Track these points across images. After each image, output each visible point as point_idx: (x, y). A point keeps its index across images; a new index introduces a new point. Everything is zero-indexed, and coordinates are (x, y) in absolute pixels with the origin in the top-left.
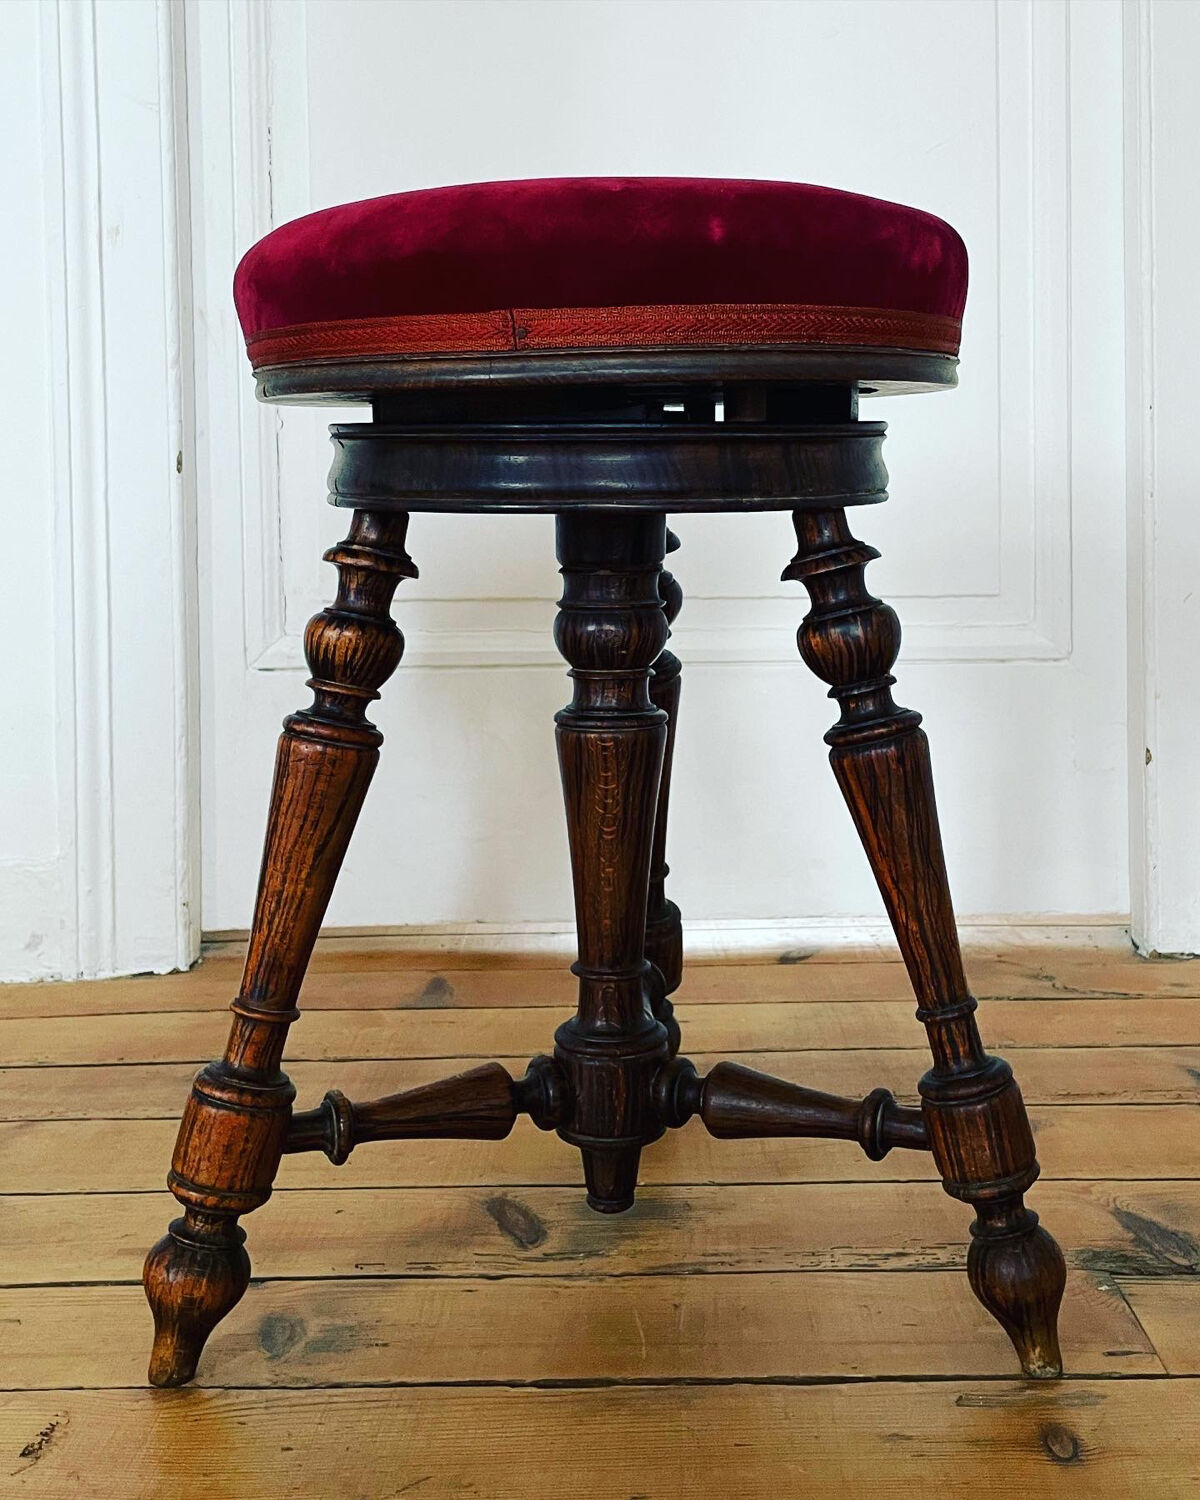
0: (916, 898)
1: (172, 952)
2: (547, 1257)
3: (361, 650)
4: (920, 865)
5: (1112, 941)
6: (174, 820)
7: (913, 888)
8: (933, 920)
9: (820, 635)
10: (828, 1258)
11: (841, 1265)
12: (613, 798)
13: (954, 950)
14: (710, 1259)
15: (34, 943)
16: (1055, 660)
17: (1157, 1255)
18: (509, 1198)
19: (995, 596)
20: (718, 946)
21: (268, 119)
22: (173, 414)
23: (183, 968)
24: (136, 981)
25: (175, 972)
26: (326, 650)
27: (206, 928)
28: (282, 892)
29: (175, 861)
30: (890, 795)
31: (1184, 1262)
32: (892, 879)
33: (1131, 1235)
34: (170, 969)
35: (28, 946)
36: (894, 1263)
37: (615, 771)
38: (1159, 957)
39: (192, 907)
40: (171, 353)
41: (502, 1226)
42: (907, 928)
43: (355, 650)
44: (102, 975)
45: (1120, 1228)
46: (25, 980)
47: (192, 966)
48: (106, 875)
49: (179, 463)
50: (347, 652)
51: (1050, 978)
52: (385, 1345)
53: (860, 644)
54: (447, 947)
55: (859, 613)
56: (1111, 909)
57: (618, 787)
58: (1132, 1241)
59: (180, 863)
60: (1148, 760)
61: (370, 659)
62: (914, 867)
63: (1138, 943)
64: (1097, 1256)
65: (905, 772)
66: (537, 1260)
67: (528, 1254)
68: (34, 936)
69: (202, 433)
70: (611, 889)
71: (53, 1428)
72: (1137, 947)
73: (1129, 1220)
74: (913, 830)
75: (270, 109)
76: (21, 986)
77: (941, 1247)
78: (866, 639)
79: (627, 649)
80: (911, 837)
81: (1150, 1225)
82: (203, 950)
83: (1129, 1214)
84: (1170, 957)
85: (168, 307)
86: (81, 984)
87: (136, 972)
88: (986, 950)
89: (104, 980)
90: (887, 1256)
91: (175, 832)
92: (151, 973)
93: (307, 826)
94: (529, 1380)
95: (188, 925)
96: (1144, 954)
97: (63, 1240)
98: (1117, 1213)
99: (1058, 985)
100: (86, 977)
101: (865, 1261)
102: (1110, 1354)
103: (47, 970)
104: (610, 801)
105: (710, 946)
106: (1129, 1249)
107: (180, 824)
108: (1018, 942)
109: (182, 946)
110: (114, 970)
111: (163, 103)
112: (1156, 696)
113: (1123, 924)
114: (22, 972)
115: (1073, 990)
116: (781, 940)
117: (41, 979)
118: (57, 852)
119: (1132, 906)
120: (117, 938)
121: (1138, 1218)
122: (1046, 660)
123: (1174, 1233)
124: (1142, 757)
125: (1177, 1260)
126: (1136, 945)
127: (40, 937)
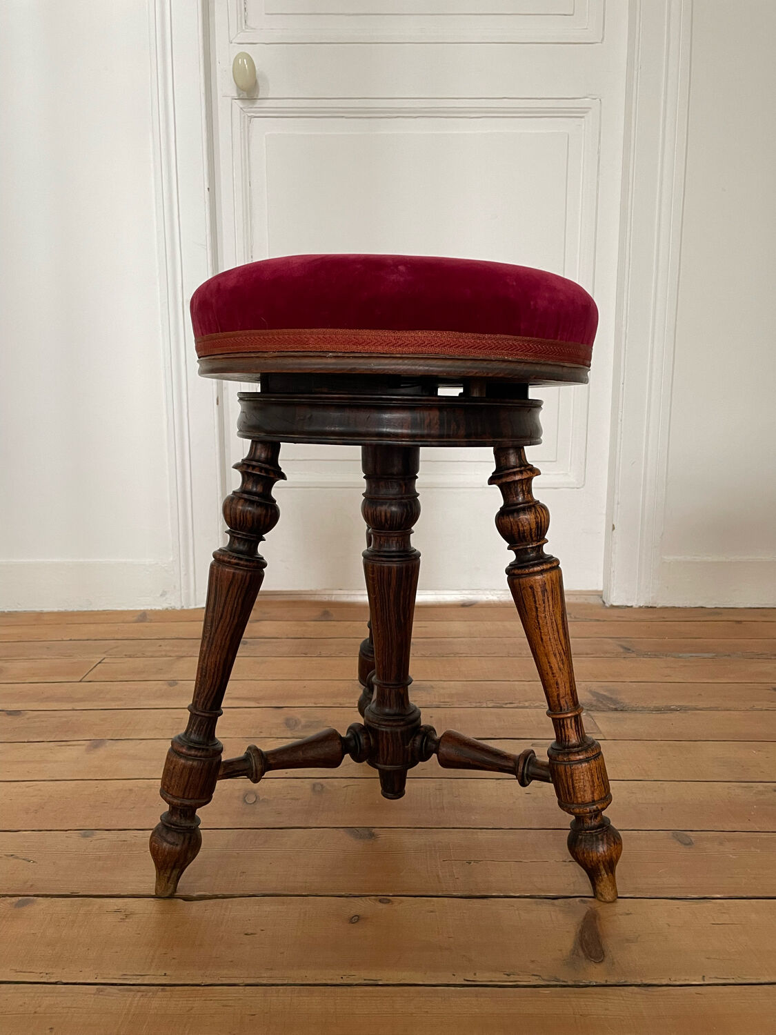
5: (594, 600)
10: (485, 703)
11: (490, 706)
15: (164, 594)
16: (578, 488)
17: (604, 705)
19: (554, 461)
20: (436, 600)
22: (214, 381)
31: (614, 707)
33: (596, 698)
35: (161, 595)
36: (508, 706)
38: (612, 607)
44: (191, 607)
45: (591, 696)
46: (160, 608)
48: (191, 568)
49: (218, 401)
56: (595, 588)
58: (596, 701)
60: (614, 528)
63: (605, 601)
68: (164, 591)
69: (225, 388)
73: (595, 694)
76: (159, 611)
77: (526, 701)
83: (595, 692)
84: (617, 607)
86: (183, 611)
89: (192, 609)
90: (507, 704)
96: (607, 605)
98: (590, 691)
99: (572, 616)
100: (185, 608)
101: (499, 705)
103: (168, 605)
105: (433, 600)
106: (594, 703)
110: (196, 605)
111: (208, 245)
112: (618, 504)
113: (599, 594)
114: (159, 606)
115: (578, 618)
116: (462, 598)
117: (167, 609)
118: (171, 559)
119: (603, 588)
120: (197, 593)
121: (598, 694)
122: (574, 488)
123: (611, 698)
124: (611, 528)
125: (612, 706)
126: (604, 602)
127: (166, 592)
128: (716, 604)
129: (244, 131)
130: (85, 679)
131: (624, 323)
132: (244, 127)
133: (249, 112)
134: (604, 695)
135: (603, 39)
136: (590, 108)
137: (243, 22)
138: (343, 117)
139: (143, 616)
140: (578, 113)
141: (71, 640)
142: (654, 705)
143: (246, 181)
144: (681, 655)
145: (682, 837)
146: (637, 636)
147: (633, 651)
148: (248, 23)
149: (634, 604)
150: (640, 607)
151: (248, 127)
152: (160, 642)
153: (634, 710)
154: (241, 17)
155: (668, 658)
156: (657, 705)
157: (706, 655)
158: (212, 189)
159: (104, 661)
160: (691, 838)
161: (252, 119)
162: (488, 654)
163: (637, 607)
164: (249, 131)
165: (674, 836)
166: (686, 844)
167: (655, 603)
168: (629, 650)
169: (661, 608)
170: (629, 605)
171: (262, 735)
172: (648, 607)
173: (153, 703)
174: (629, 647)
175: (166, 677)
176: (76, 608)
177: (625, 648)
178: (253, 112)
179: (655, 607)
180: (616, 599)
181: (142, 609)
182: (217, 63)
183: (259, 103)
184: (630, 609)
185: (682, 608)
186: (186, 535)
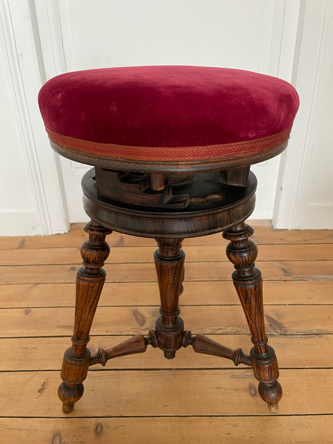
0: (255, 320)
1: (63, 229)
3: (97, 257)
4: (257, 312)
5: (267, 225)
7: (255, 318)
8: (259, 324)
9: (234, 256)
12: (171, 279)
13: (264, 330)
15: (33, 228)
17: (274, 330)
18: (138, 310)
21: (59, 17)
23: (67, 232)
24: (56, 236)
26: (87, 258)
27: (71, 223)
28: (81, 317)
30: (251, 297)
31: (280, 331)
32: (249, 315)
33: (269, 323)
34: (64, 232)
37: (171, 273)
38: (277, 230)
39: (67, 219)
41: (136, 319)
42: (252, 325)
43: (95, 258)
45: (266, 321)
46: (33, 235)
48: (47, 214)
50: (93, 258)
53: (246, 260)
55: (246, 251)
57: (172, 276)
58: (269, 325)
61: (100, 259)
62: (256, 313)
65: (256, 292)
70: (170, 298)
71: (45, 383)
73: (268, 318)
74: (256, 305)
75: (59, 14)
78: (248, 259)
79: (174, 243)
80: (256, 307)
82: (70, 228)
83: (269, 316)
84: (280, 229)
85: (39, 77)
86: (45, 237)
87: (56, 233)
89: (50, 235)
92: (60, 233)
93: (87, 302)
95: (66, 223)
100: (46, 235)
104: (170, 279)
106: (268, 328)
110: (52, 233)
112: (285, 176)
113: (270, 221)
117: (37, 235)
118: (35, 210)
119: (273, 218)
120: (52, 227)
121: (270, 318)
123: (278, 322)
124: (280, 189)
125: (278, 331)
126: (273, 227)
134: (274, 320)
146: (291, 260)
147: (290, 274)
149: (289, 228)
150: (292, 230)
152: (29, 269)
153: (292, 334)
163: (290, 230)
168: (287, 273)
169: (304, 230)
170: (286, 228)
172: (296, 230)
174: (287, 271)
175: (25, 304)
177: (285, 271)
179: (301, 230)
180: (279, 225)
181: (23, 235)
184: (287, 231)
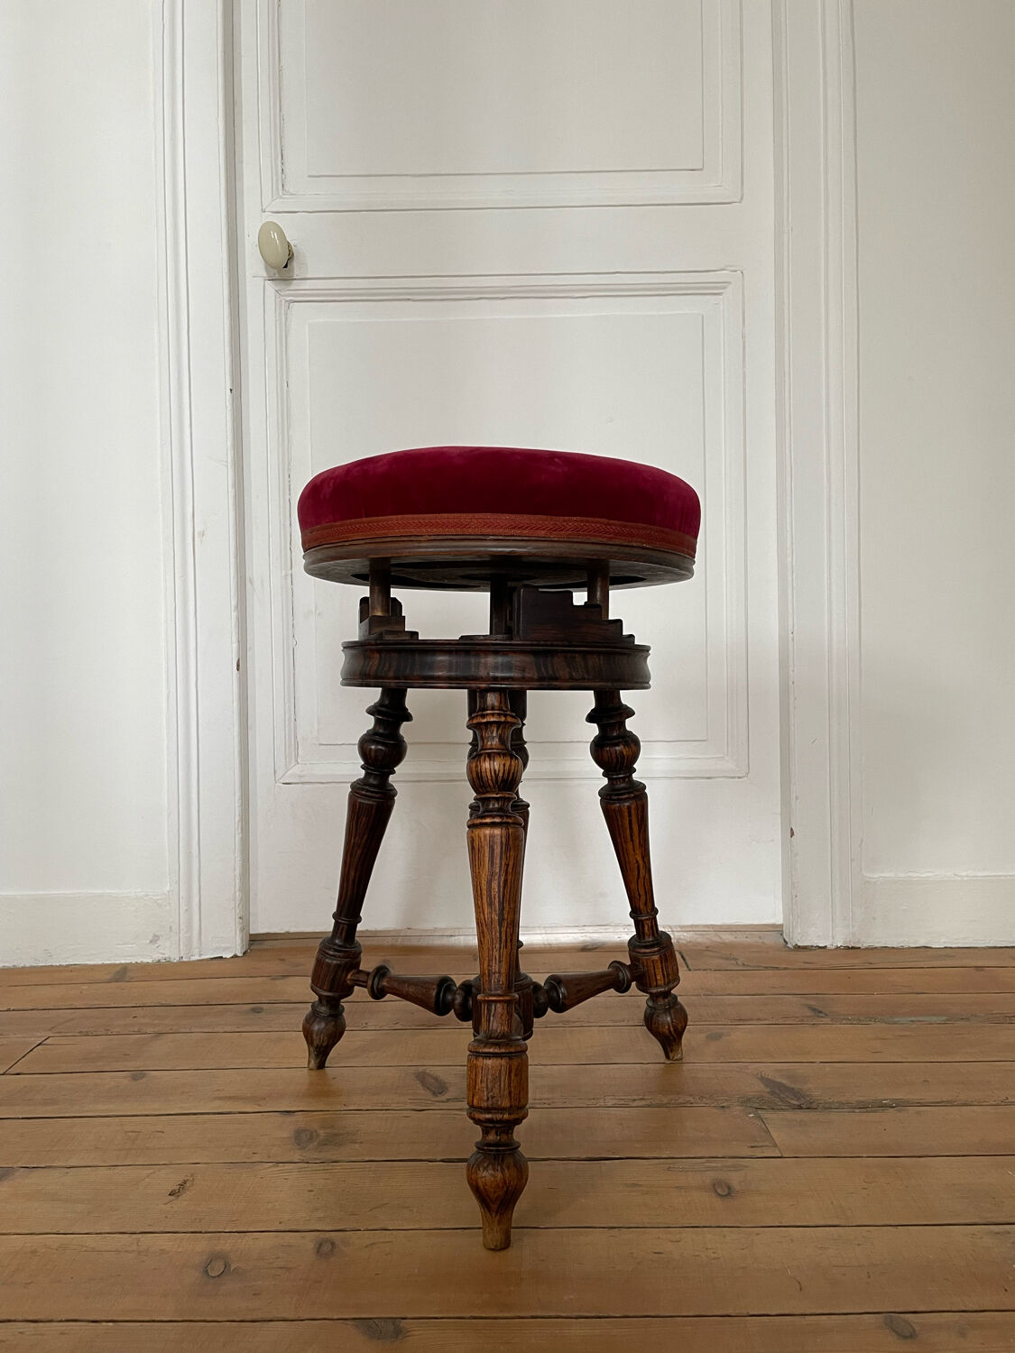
1: (233, 945)
2: (448, 1100)
5: (771, 940)
6: (235, 869)
10: (602, 1100)
11: (609, 1104)
14: (537, 1101)
15: (155, 940)
16: (739, 778)
17: (783, 1100)
18: (428, 1071)
19: (705, 741)
20: (546, 942)
21: (289, 469)
22: (235, 638)
23: (239, 955)
25: (235, 956)
27: (251, 932)
29: (235, 893)
31: (797, 1103)
33: (768, 1090)
34: (232, 955)
35: (151, 942)
36: (638, 1103)
38: (798, 948)
39: (245, 919)
40: (234, 603)
41: (423, 1085)
44: (193, 958)
45: (762, 1086)
46: (150, 961)
47: (244, 953)
48: (196, 900)
49: (238, 666)
51: (735, 959)
52: (361, 1142)
54: (390, 943)
56: (770, 921)
58: (769, 1093)
59: (237, 894)
60: (792, 834)
63: (787, 940)
64: (749, 1100)
66: (443, 1102)
67: (437, 1099)
68: (155, 936)
69: (251, 648)
71: (185, 1182)
72: (786, 943)
73: (766, 1081)
75: (289, 464)
76: (147, 964)
81: (781, 1086)
82: (250, 945)
83: (769, 1079)
84: (805, 948)
85: (232, 576)
86: (181, 963)
87: (212, 956)
88: (700, 944)
90: (634, 1100)
91: (235, 876)
92: (221, 957)
94: (439, 1159)
95: (242, 930)
96: (789, 945)
97: (183, 1092)
98: (762, 1079)
99: (740, 963)
100: (184, 960)
101: (622, 1102)
102: (752, 1147)
103: (161, 956)
105: (541, 942)
106: (767, 1097)
107: (238, 872)
108: (719, 940)
109: (239, 941)
110: (201, 955)
111: (229, 461)
112: (797, 798)
113: (778, 929)
114: (148, 956)
115: (748, 966)
116: (582, 939)
117: (159, 961)
118: (167, 888)
119: (784, 919)
120: (203, 937)
121: (773, 1081)
122: (734, 777)
123: (793, 1089)
124: (789, 833)
125: (793, 1102)
126: (785, 941)
127: (158, 936)
128: (945, 942)
129: (280, 319)
130: (11, 1071)
131: (789, 552)
132: (280, 313)
133: (288, 296)
134: (783, 1085)
135: (742, 198)
136: (729, 283)
137: (280, 186)
138: (409, 299)
139: (122, 973)
140: (715, 290)
141: (8, 1010)
142: (857, 1099)
143: (282, 380)
144: (896, 1019)
145: (898, 1324)
146: (832, 992)
147: (826, 1015)
148: (287, 188)
149: (829, 943)
150: (837, 948)
151: (286, 314)
152: (139, 1012)
153: (828, 1108)
154: (277, 180)
155: (878, 1024)
156: (861, 1099)
157: (934, 1019)
158: (237, 390)
159: (45, 1042)
160: (914, 1325)
161: (291, 304)
162: (616, 1022)
163: (833, 947)
164: (286, 319)
165: (886, 1324)
166: (906, 1337)
167: (859, 942)
168: (821, 1012)
169: (866, 949)
170: (821, 945)
171: (256, 1158)
172: (848, 948)
173: (102, 1108)
174: (820, 1009)
175: (131, 1065)
176: (27, 962)
177: (814, 1010)
178: (292, 296)
179: (859, 948)
180: (802, 936)
181: (123, 962)
182: (247, 236)
183: (295, 285)
184: (823, 951)
185: (897, 948)
186: (189, 854)
